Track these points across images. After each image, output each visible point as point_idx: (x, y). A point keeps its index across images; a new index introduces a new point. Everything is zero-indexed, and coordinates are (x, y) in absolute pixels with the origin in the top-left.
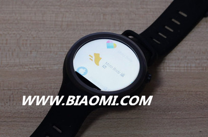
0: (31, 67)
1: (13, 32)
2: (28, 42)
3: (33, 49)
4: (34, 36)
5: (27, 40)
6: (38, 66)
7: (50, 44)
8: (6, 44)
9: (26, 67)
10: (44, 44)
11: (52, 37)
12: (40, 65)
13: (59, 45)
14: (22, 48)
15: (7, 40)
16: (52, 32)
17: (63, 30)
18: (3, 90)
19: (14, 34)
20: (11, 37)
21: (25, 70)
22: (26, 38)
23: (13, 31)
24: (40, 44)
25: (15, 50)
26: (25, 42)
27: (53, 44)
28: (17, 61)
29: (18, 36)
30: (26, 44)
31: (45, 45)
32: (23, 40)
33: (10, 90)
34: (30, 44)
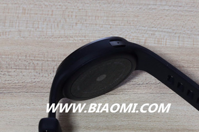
0: (76, 39)
1: (59, 4)
2: (74, 14)
3: (78, 21)
4: (80, 8)
5: (72, 12)
6: (83, 38)
7: (96, 17)
8: (52, 15)
9: (71, 39)
10: (89, 16)
11: (97, 10)
12: (85, 37)
13: (105, 18)
14: (68, 20)
15: (52, 11)
16: (98, 5)
17: (109, 3)
18: (48, 61)
19: (60, 5)
20: (57, 8)
21: (70, 41)
22: (72, 10)
23: (59, 2)
24: (86, 16)
25: (60, 21)
26: (71, 14)
27: (98, 17)
28: (62, 32)
29: (64, 8)
30: (72, 16)
31: (90, 18)
32: (69, 12)
33: (54, 61)
34: (76, 16)
